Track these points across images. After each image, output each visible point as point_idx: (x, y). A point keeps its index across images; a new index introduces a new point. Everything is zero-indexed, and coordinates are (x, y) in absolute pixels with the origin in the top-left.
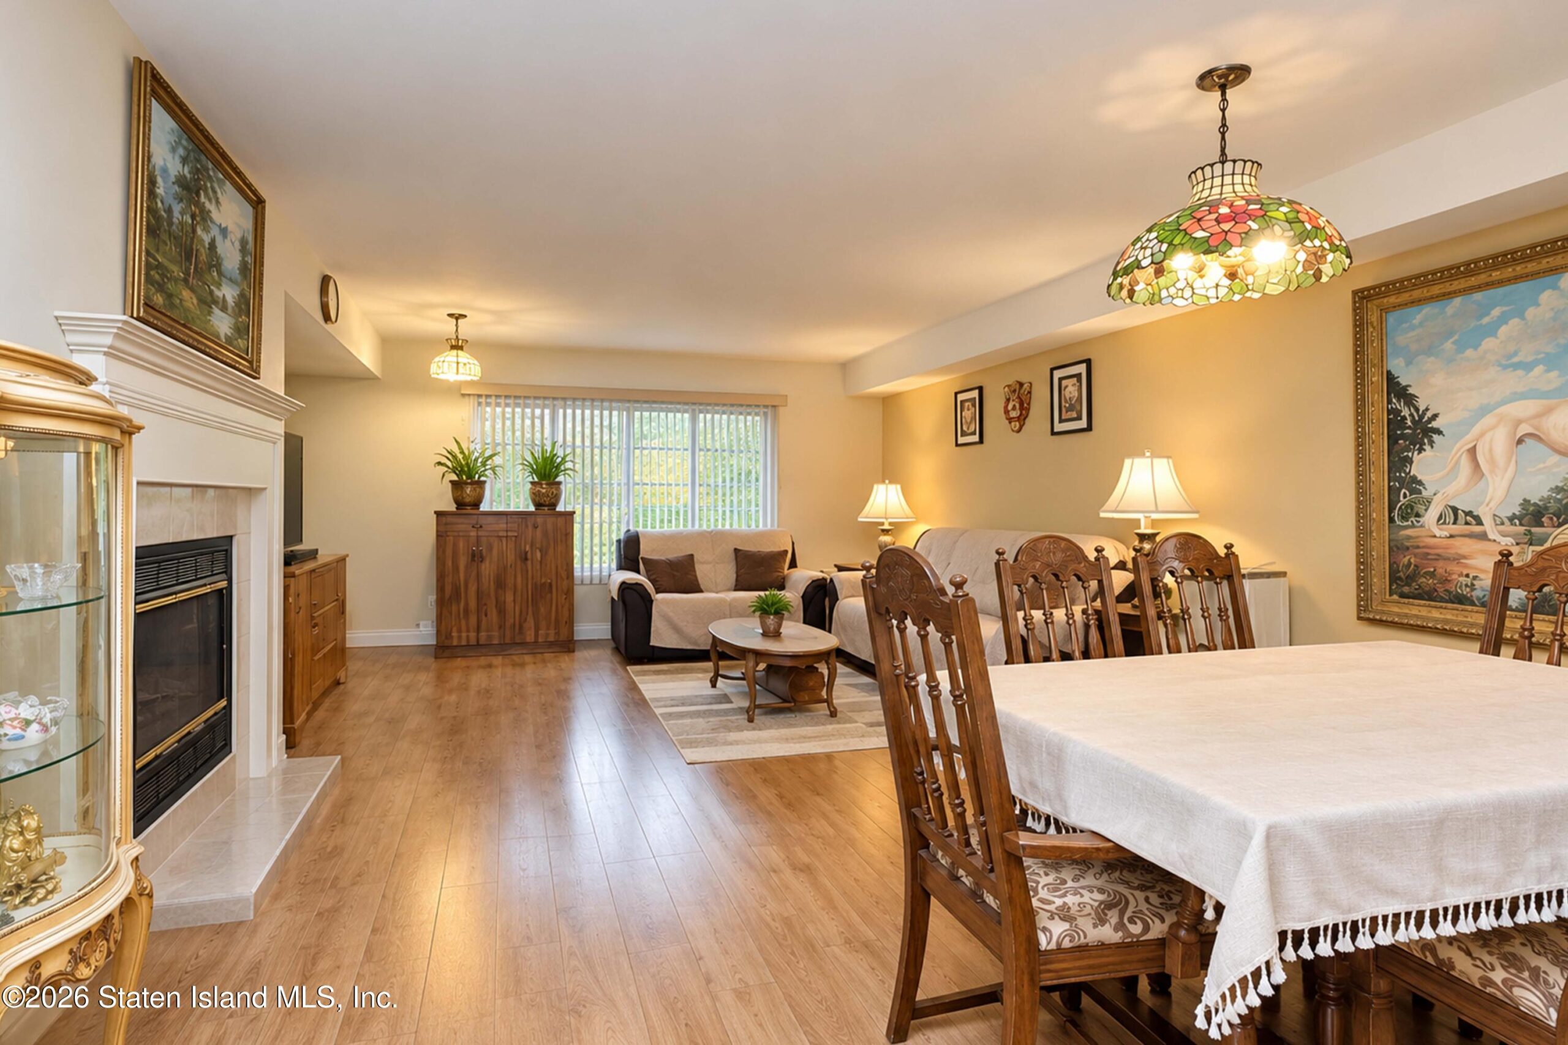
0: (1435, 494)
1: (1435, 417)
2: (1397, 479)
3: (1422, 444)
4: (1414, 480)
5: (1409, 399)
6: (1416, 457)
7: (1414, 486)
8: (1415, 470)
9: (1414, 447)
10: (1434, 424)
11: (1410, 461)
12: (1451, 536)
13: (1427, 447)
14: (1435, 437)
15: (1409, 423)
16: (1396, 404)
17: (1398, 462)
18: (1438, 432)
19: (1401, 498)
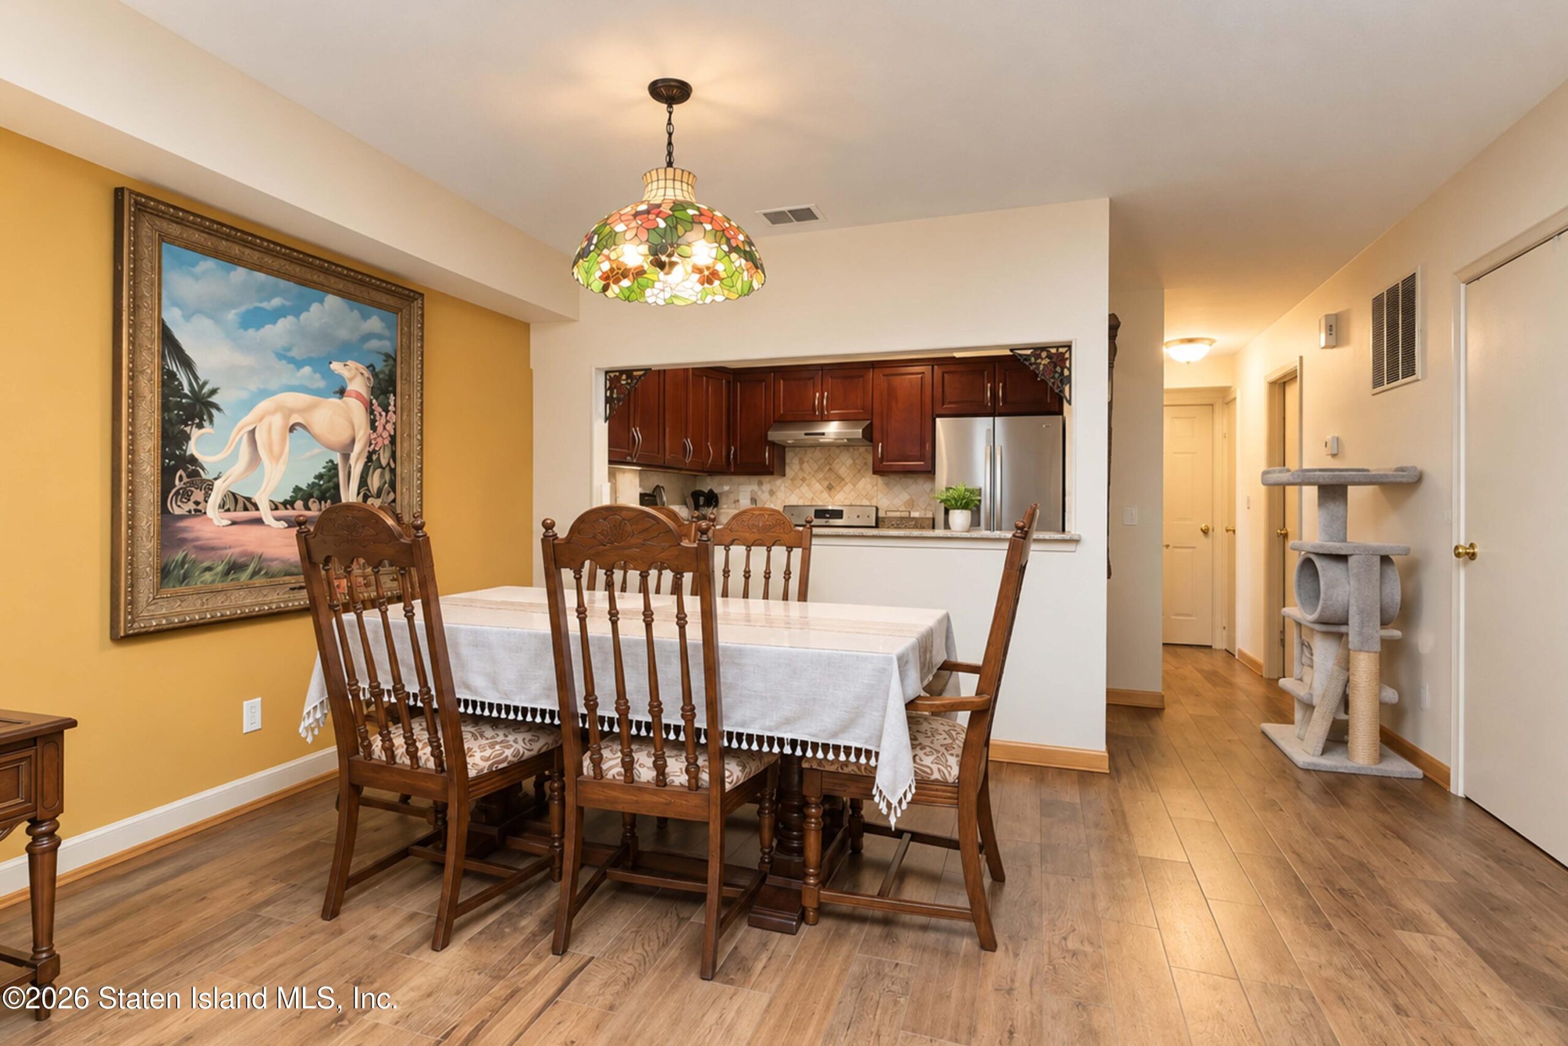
0: (216, 479)
2: (172, 456)
3: (202, 419)
6: (195, 433)
8: (193, 449)
9: (193, 421)
11: (188, 438)
13: (206, 424)
15: (186, 390)
19: (177, 482)
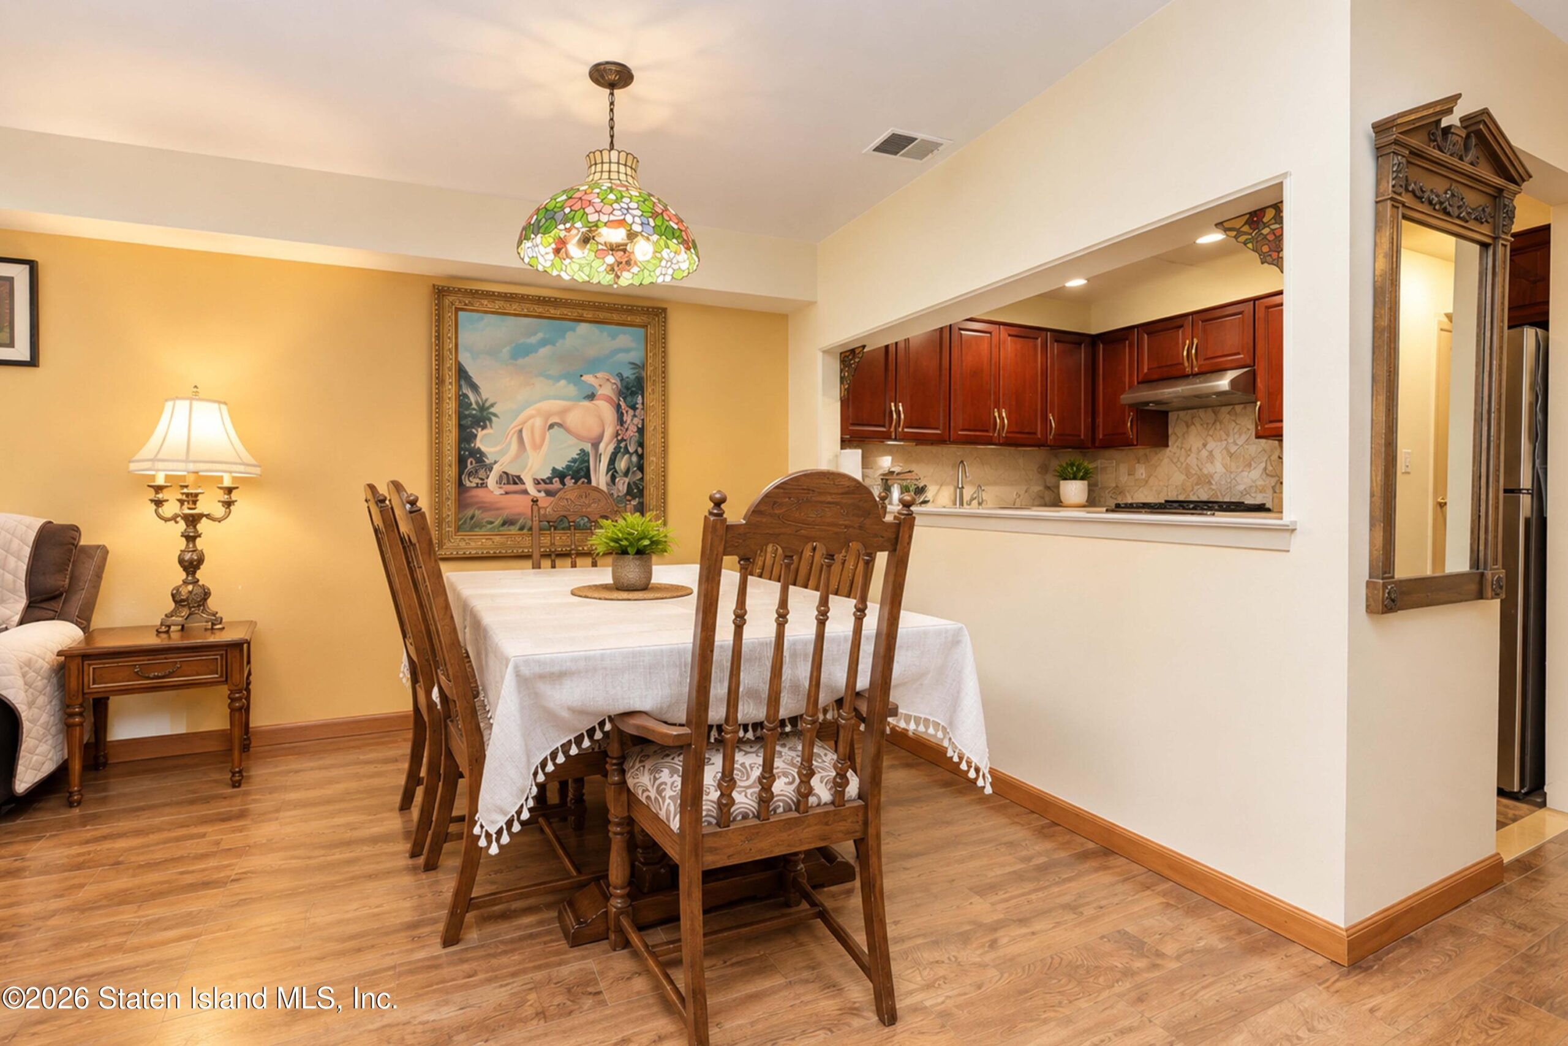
0: (494, 464)
1: (492, 405)
2: (465, 449)
3: (485, 424)
4: (479, 451)
5: (474, 387)
6: (481, 433)
7: (479, 456)
8: (479, 444)
9: (479, 425)
10: (492, 410)
12: (507, 493)
13: (488, 426)
14: (494, 418)
15: (474, 406)
16: (466, 390)
17: (465, 437)
18: (495, 415)
19: (469, 465)
